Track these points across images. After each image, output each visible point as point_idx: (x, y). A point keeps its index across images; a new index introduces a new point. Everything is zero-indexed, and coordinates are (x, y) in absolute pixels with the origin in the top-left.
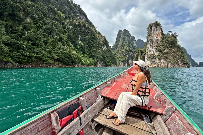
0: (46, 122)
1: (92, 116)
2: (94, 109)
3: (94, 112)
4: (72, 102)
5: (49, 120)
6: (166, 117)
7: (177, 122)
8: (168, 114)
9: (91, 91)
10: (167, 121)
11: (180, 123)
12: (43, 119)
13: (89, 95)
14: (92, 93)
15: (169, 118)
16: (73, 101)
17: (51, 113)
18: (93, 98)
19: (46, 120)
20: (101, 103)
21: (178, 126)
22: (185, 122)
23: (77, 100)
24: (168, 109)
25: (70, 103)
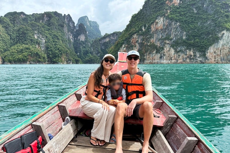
1: (60, 149)
2: (63, 139)
3: (63, 144)
4: (22, 131)
6: (166, 130)
7: (178, 132)
8: (168, 126)
9: (51, 111)
10: (167, 134)
11: (181, 131)
13: (49, 118)
14: (52, 114)
15: (170, 131)
18: (56, 122)
21: (178, 135)
22: (186, 129)
23: (29, 127)
24: (169, 119)
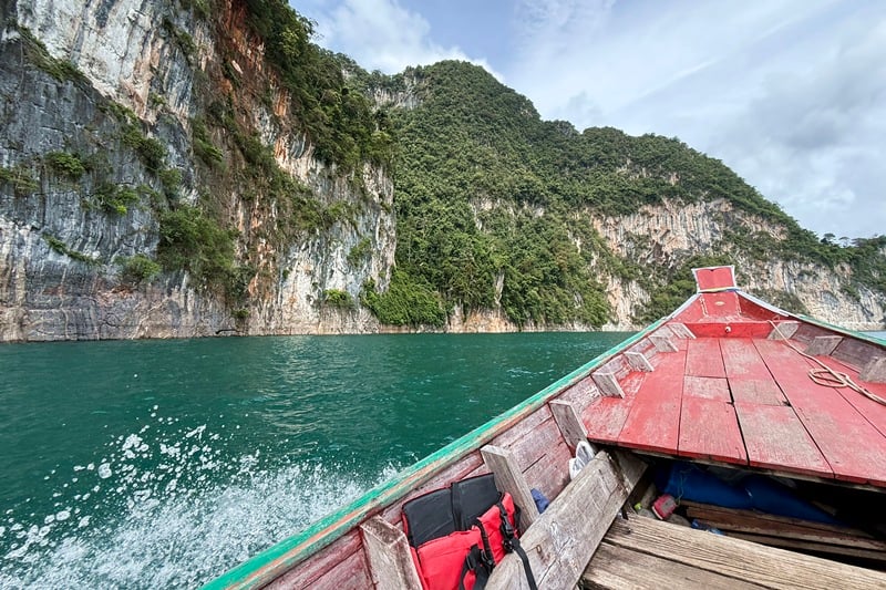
0: (347, 579)
1: (579, 556)
2: (580, 516)
3: (586, 537)
4: (455, 468)
5: (359, 567)
9: (531, 418)
12: (329, 558)
13: (528, 437)
16: (455, 464)
17: (362, 522)
18: (551, 454)
19: (343, 565)
20: (602, 483)
23: (474, 458)
25: (446, 474)
